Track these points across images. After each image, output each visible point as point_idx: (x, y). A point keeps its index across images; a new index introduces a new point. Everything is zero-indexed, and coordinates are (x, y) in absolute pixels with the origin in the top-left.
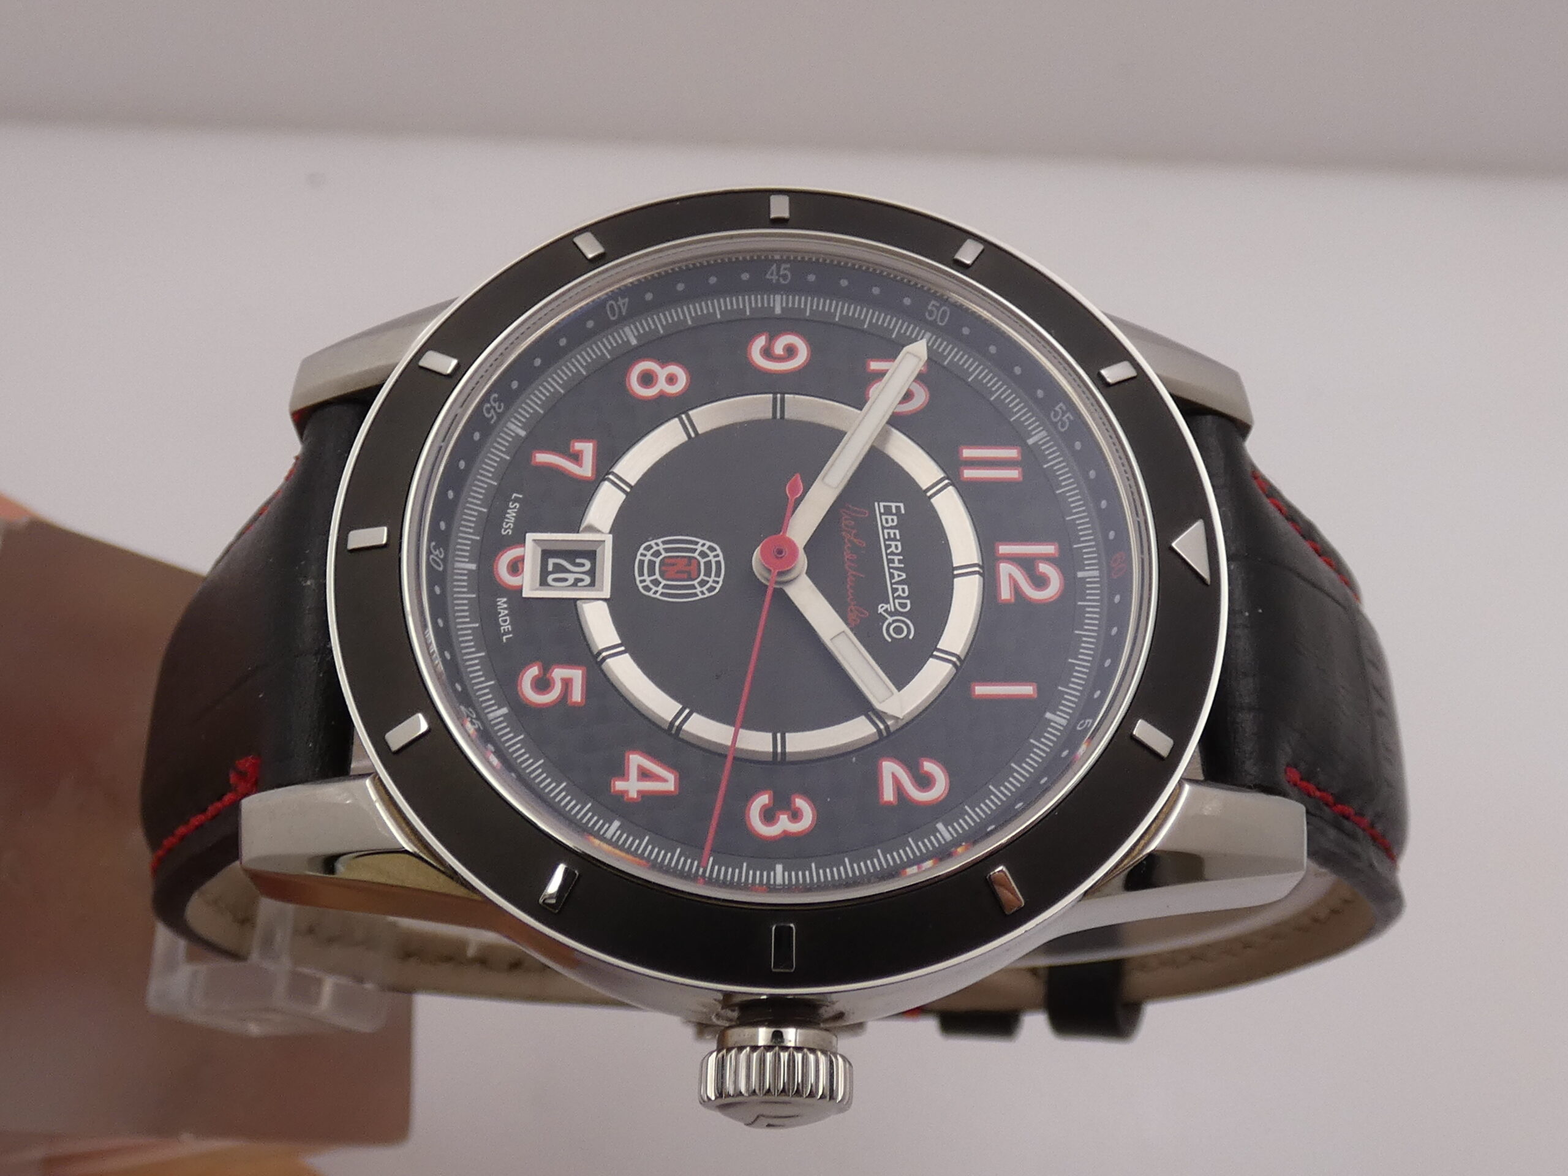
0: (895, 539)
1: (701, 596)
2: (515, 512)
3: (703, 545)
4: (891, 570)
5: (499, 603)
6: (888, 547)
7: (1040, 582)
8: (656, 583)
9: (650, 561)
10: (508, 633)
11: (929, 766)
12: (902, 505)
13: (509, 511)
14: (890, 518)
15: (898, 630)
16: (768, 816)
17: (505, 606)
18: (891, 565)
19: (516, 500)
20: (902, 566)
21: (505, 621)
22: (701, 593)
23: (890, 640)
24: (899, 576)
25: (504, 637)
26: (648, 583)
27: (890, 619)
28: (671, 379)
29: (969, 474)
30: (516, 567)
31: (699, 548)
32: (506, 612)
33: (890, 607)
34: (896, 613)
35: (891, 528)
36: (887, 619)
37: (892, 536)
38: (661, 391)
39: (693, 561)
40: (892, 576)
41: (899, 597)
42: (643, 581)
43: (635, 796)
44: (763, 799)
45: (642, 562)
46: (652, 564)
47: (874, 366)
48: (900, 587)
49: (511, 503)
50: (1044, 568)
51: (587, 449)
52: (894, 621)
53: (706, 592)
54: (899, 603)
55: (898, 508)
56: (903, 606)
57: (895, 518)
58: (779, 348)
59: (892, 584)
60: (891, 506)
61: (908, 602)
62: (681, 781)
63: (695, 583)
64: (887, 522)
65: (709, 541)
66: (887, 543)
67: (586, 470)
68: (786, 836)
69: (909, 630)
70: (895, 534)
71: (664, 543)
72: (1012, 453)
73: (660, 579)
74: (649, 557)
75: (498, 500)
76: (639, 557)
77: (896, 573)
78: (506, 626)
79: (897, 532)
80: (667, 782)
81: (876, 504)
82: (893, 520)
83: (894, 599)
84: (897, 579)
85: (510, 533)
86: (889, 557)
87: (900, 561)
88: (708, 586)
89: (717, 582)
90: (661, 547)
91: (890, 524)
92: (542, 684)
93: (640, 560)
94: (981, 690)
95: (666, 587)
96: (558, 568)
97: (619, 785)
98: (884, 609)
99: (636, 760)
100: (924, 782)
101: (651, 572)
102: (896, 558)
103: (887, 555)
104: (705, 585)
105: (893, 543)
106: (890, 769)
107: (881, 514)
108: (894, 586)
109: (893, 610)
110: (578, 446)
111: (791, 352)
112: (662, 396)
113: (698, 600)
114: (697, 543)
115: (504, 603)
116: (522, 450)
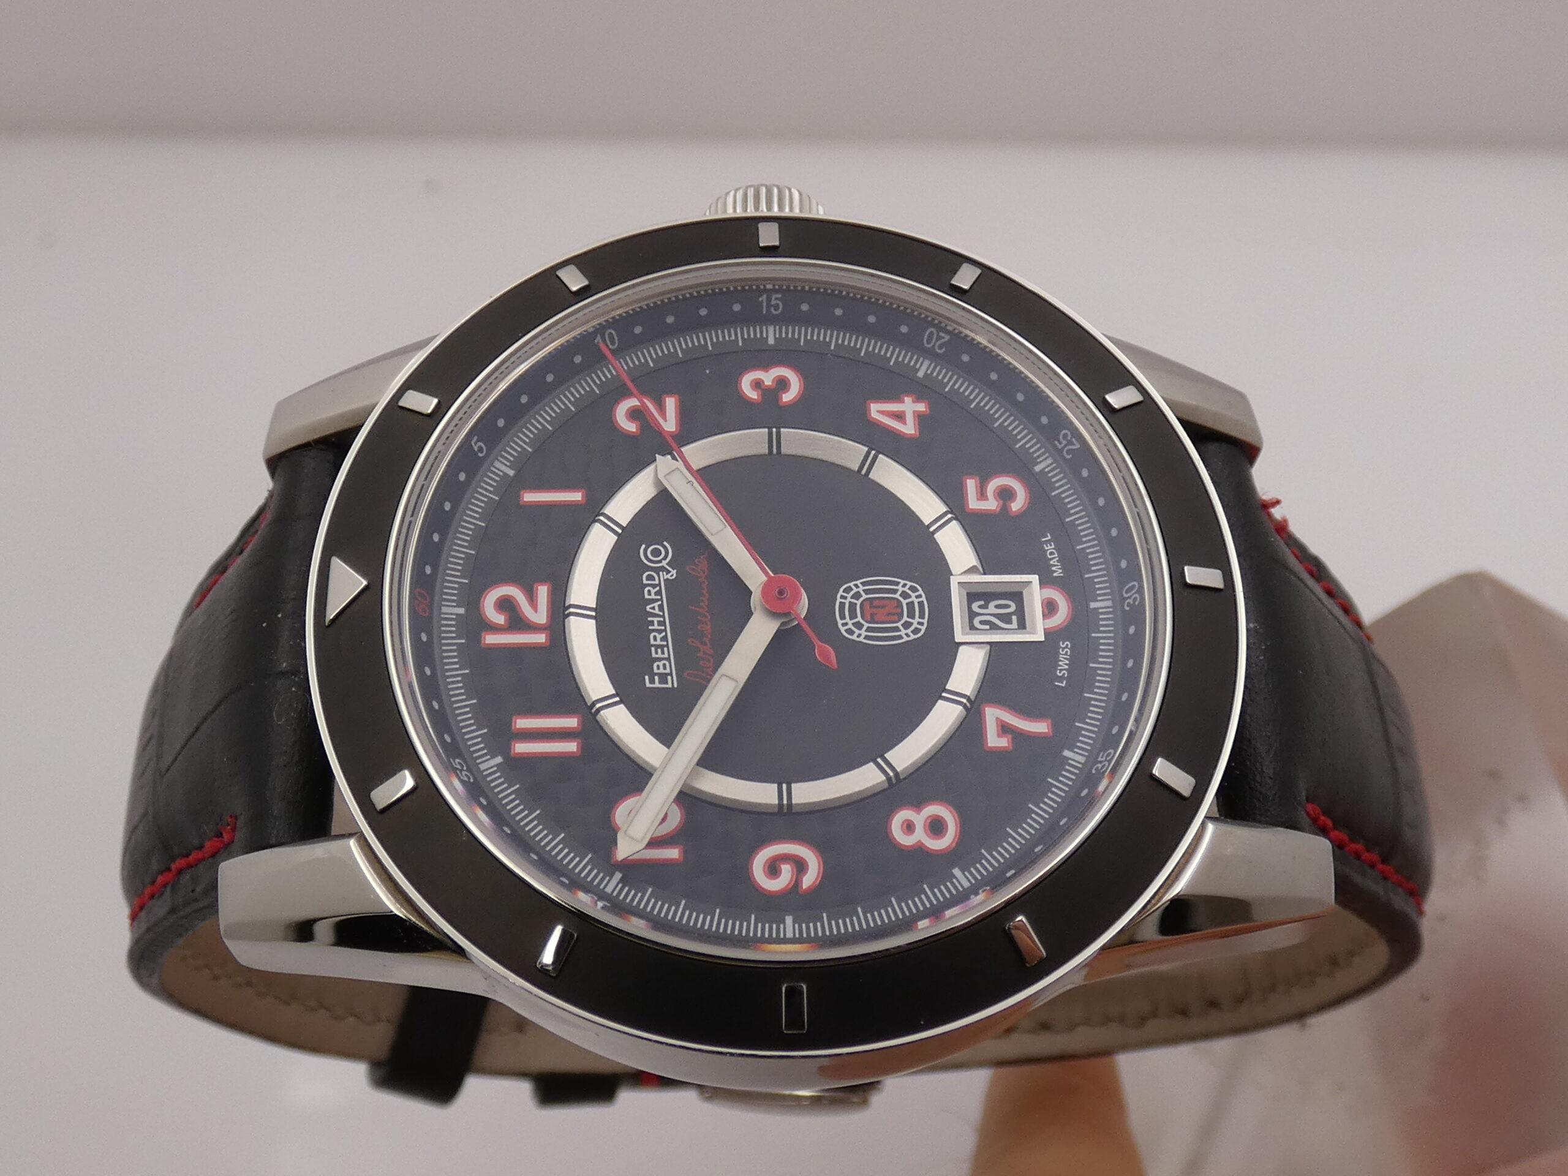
0: (657, 647)
1: (858, 582)
2: (1061, 666)
3: (859, 636)
4: (661, 614)
5: (1061, 571)
6: (665, 638)
7: (506, 605)
8: (905, 595)
9: (913, 618)
10: (1046, 542)
11: (631, 427)
12: (648, 685)
13: (1066, 667)
14: (662, 670)
15: (656, 553)
16: (783, 384)
17: (1054, 568)
18: (662, 619)
19: (1060, 679)
20: (649, 619)
21: (1051, 553)
22: (858, 586)
23: (665, 543)
24: (653, 608)
25: (1049, 538)
26: (913, 595)
27: (664, 563)
28: (909, 827)
29: (572, 722)
30: (1050, 608)
31: (863, 633)
32: (1052, 562)
33: (664, 576)
34: (657, 570)
35: (660, 659)
36: (667, 564)
37: (659, 650)
38: (919, 814)
39: (869, 618)
40: (661, 608)
41: (654, 586)
42: (919, 597)
43: (906, 398)
44: (787, 397)
45: (922, 616)
46: (911, 615)
47: (673, 853)
48: (653, 596)
49: (1066, 675)
50: (499, 619)
51: (994, 740)
52: (660, 562)
53: (853, 587)
54: (654, 580)
55: (652, 681)
56: (650, 578)
57: (656, 671)
58: (786, 869)
59: (661, 600)
60: (660, 683)
61: (645, 582)
62: (866, 411)
63: (865, 596)
64: (664, 665)
65: (854, 640)
66: (665, 643)
67: (992, 715)
68: (766, 368)
69: (645, 553)
70: (657, 653)
71: (900, 637)
72: (521, 748)
73: (901, 599)
74: (915, 622)
75: (1081, 676)
76: (925, 621)
77: (657, 611)
78: (1050, 548)
79: (654, 655)
80: (876, 410)
81: (676, 686)
82: (658, 667)
83: (659, 584)
84: (656, 605)
85: (1061, 643)
86: (663, 628)
87: (652, 623)
88: (852, 593)
89: (842, 597)
90: (903, 632)
91: (661, 664)
92: (1006, 494)
93: (923, 618)
94: (577, 496)
95: (895, 591)
96: (1006, 618)
97: (921, 407)
98: (671, 574)
99: (909, 428)
100: (634, 414)
101: (911, 605)
102: (656, 627)
103: (665, 630)
104: (855, 593)
105: (659, 642)
106: (670, 424)
107: (671, 674)
108: (659, 597)
109: (661, 573)
110: (1003, 742)
111: (773, 869)
112: (918, 805)
113: (861, 579)
114: (866, 637)
115: (1055, 571)
116: (1064, 736)
